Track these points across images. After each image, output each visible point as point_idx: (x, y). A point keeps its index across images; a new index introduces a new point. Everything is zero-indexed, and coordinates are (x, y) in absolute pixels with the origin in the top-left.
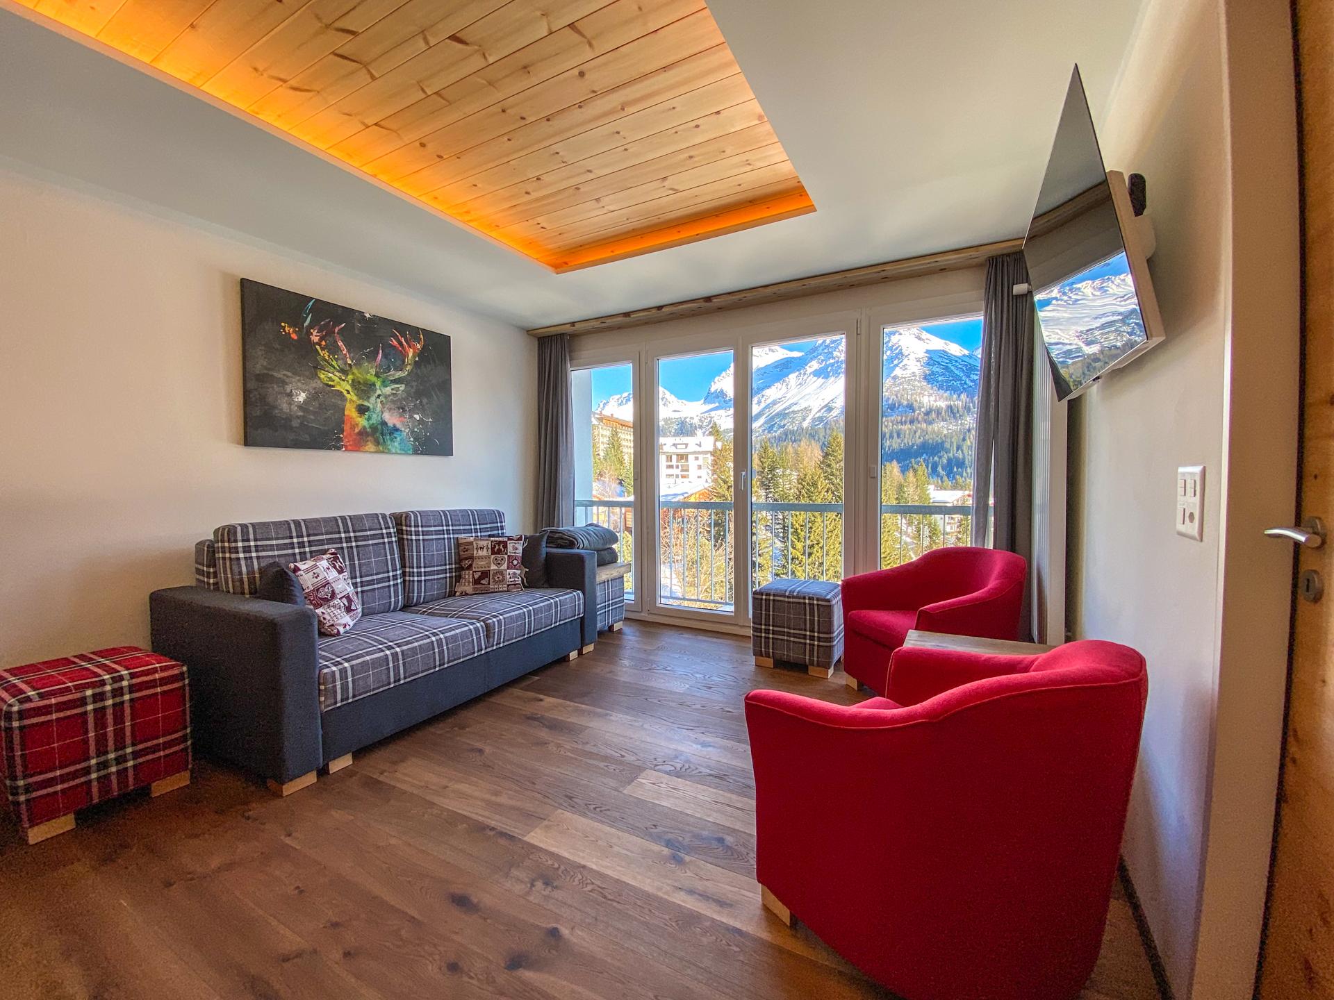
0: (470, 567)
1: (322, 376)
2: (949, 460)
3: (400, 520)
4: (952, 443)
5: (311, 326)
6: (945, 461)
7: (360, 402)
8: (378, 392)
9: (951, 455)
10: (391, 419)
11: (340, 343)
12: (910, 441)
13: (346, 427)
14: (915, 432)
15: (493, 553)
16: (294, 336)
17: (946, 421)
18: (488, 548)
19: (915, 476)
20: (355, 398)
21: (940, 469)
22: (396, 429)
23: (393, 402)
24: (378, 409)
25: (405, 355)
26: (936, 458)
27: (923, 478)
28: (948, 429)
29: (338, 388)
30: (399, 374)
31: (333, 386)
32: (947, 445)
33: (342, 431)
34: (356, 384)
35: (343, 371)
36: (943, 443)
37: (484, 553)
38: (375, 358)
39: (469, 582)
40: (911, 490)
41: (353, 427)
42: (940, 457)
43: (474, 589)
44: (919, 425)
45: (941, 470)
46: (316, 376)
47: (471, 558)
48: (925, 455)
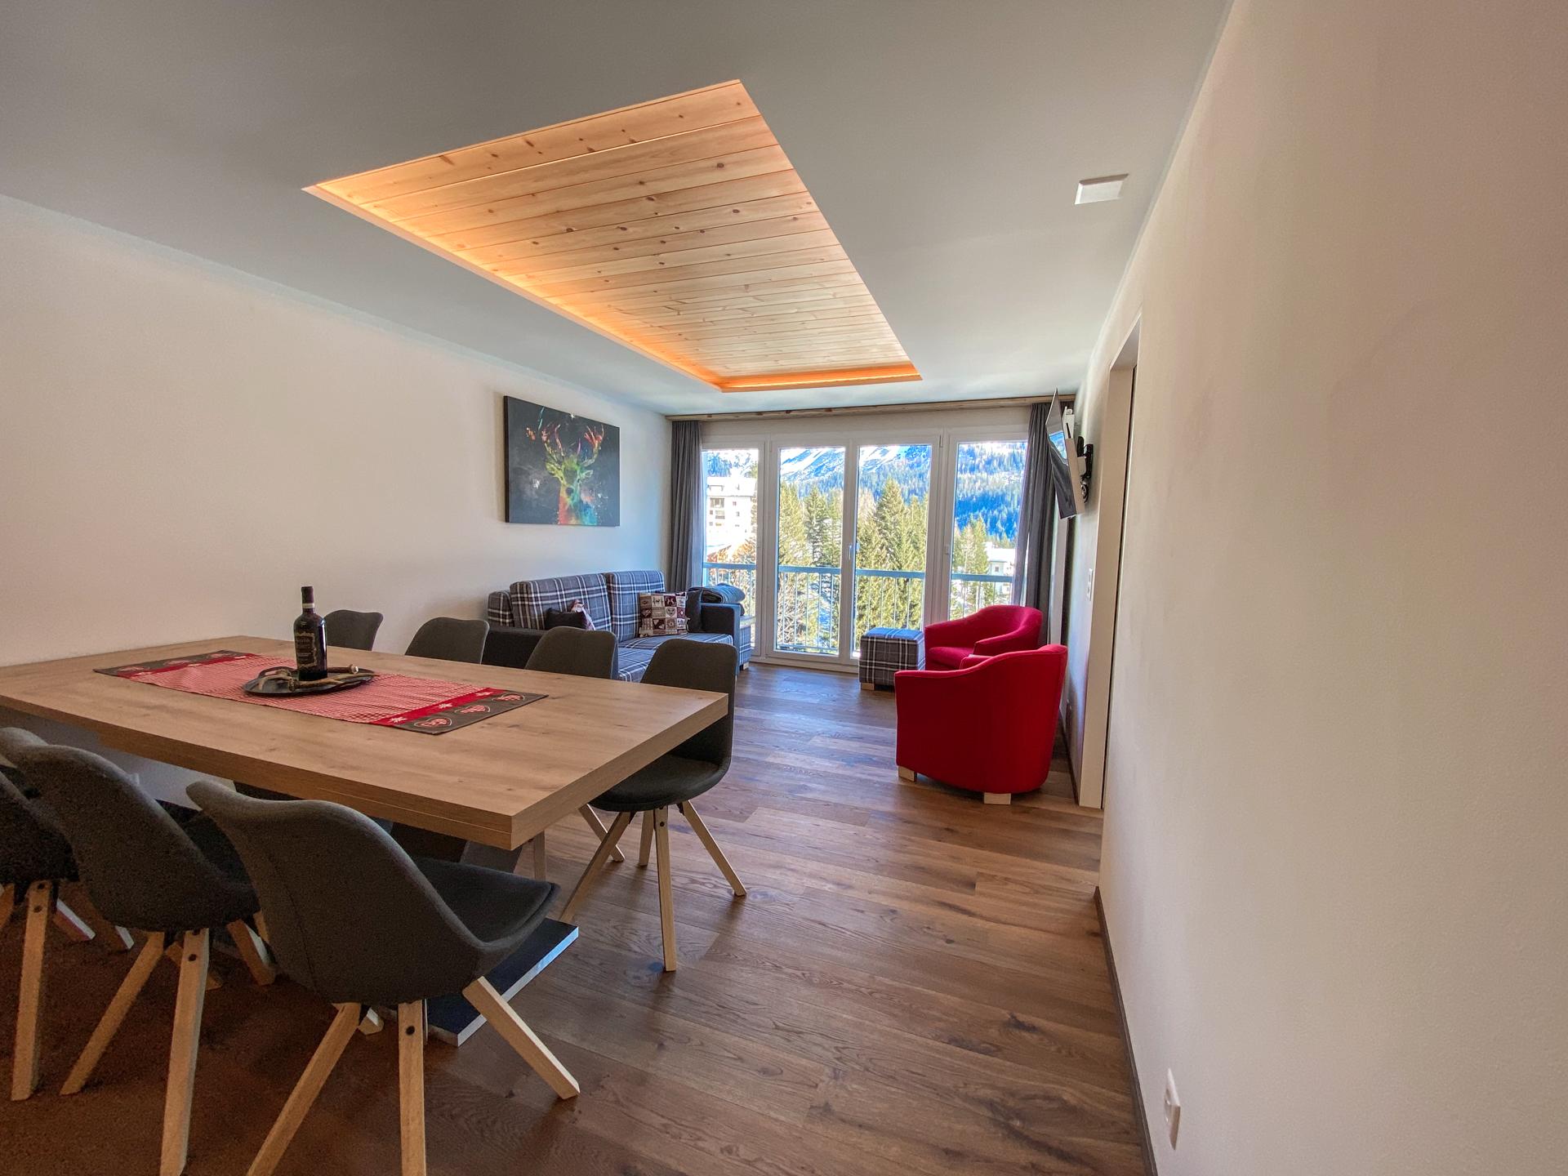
0: (650, 616)
1: (548, 467)
2: (1009, 514)
3: (609, 578)
4: (1013, 495)
5: (542, 429)
6: (1005, 516)
7: (568, 486)
8: (578, 477)
9: (1011, 509)
10: (586, 499)
11: (558, 440)
12: (969, 492)
13: (561, 506)
14: (975, 482)
15: (666, 605)
16: (533, 438)
17: (1008, 470)
18: (662, 602)
19: (973, 532)
20: (565, 483)
21: (999, 524)
22: (587, 506)
23: (586, 484)
24: (578, 492)
25: (593, 446)
26: (996, 512)
27: (981, 534)
28: (1010, 480)
29: (556, 476)
30: (591, 462)
31: (553, 475)
32: (1008, 498)
33: (558, 509)
34: (566, 472)
35: (560, 463)
36: (1003, 496)
37: (659, 605)
38: (576, 451)
39: (650, 627)
40: (968, 547)
41: (565, 504)
42: (1000, 512)
43: (654, 632)
44: (979, 474)
46: (544, 467)
47: (651, 609)
48: (984, 508)
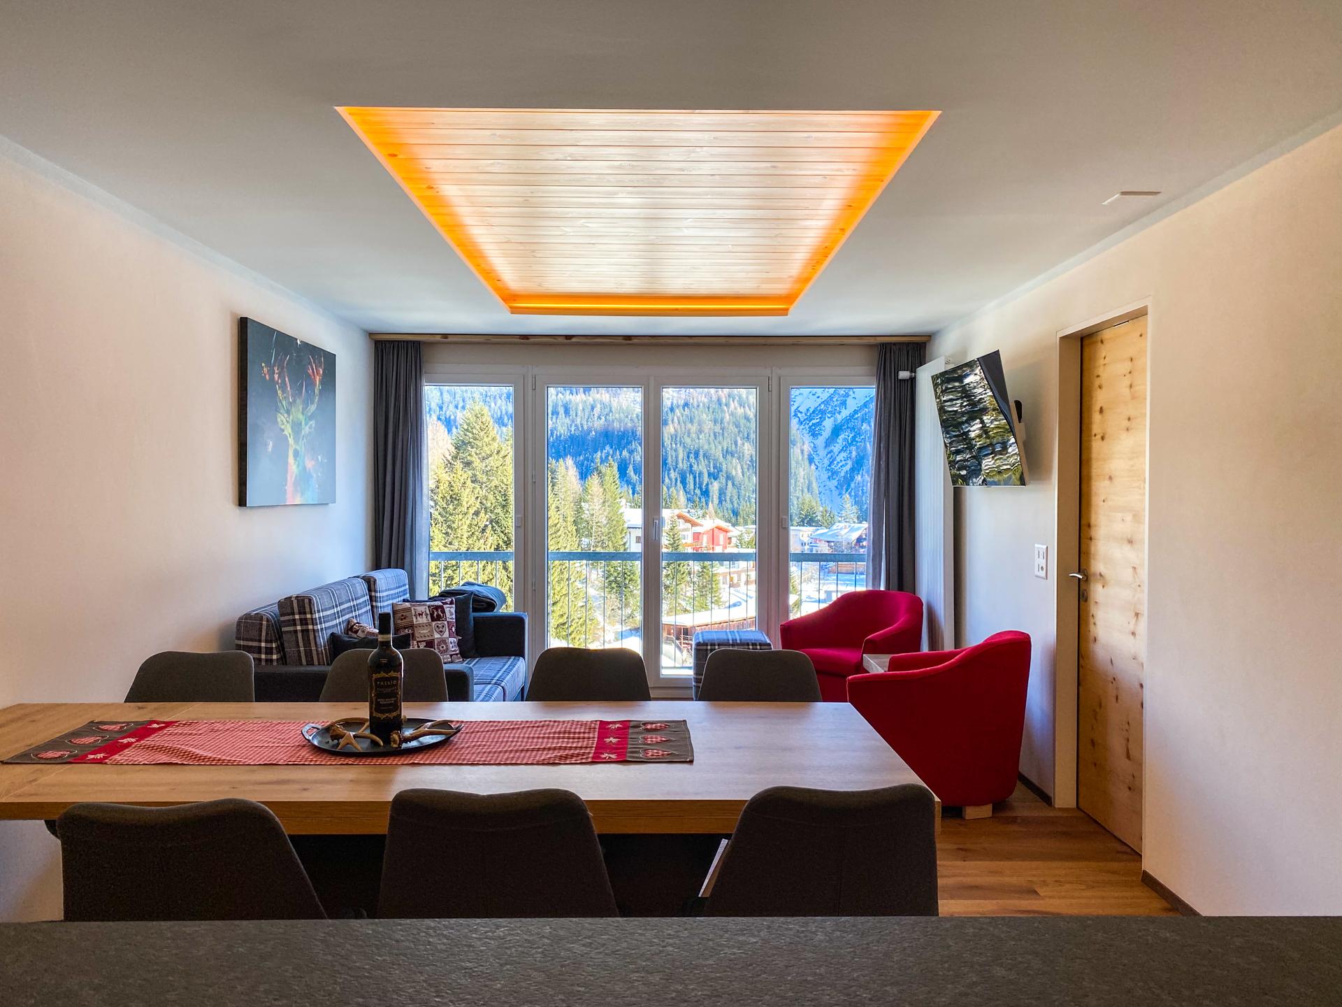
1: (279, 420)
5: (274, 365)
8: (303, 433)
10: (309, 464)
11: (287, 380)
13: (289, 476)
14: (593, 408)
15: (433, 619)
16: (267, 377)
18: (427, 615)
19: (602, 484)
21: (630, 471)
22: (310, 476)
23: (309, 442)
25: (315, 384)
26: (625, 453)
27: (613, 488)
30: (314, 407)
31: (283, 430)
33: (287, 482)
34: (293, 425)
35: (288, 413)
37: (424, 620)
38: (302, 393)
41: (292, 474)
42: (631, 452)
45: (632, 473)
47: (412, 626)
48: (608, 448)
